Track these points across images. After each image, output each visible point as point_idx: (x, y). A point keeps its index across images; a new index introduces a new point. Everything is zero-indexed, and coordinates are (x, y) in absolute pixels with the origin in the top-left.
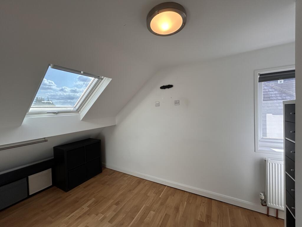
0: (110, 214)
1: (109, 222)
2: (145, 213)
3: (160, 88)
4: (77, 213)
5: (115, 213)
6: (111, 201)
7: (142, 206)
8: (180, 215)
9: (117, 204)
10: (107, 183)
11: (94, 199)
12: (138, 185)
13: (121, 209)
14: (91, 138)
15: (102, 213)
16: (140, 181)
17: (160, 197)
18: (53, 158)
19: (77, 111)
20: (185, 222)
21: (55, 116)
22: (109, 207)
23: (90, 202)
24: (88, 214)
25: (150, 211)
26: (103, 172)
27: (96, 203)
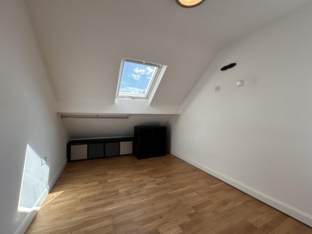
0: (159, 180)
1: (157, 184)
2: (188, 191)
3: (221, 70)
4: (140, 172)
5: (164, 181)
6: (165, 174)
7: (188, 186)
8: (226, 208)
9: (168, 177)
10: (167, 163)
11: (153, 169)
12: (192, 172)
13: (169, 181)
14: (160, 125)
15: (155, 178)
16: (196, 170)
17: (211, 187)
18: (134, 136)
19: (147, 98)
20: (228, 215)
21: (132, 100)
22: (161, 177)
23: (150, 169)
24: (146, 174)
25: (194, 192)
26: (167, 155)
27: (153, 171)
